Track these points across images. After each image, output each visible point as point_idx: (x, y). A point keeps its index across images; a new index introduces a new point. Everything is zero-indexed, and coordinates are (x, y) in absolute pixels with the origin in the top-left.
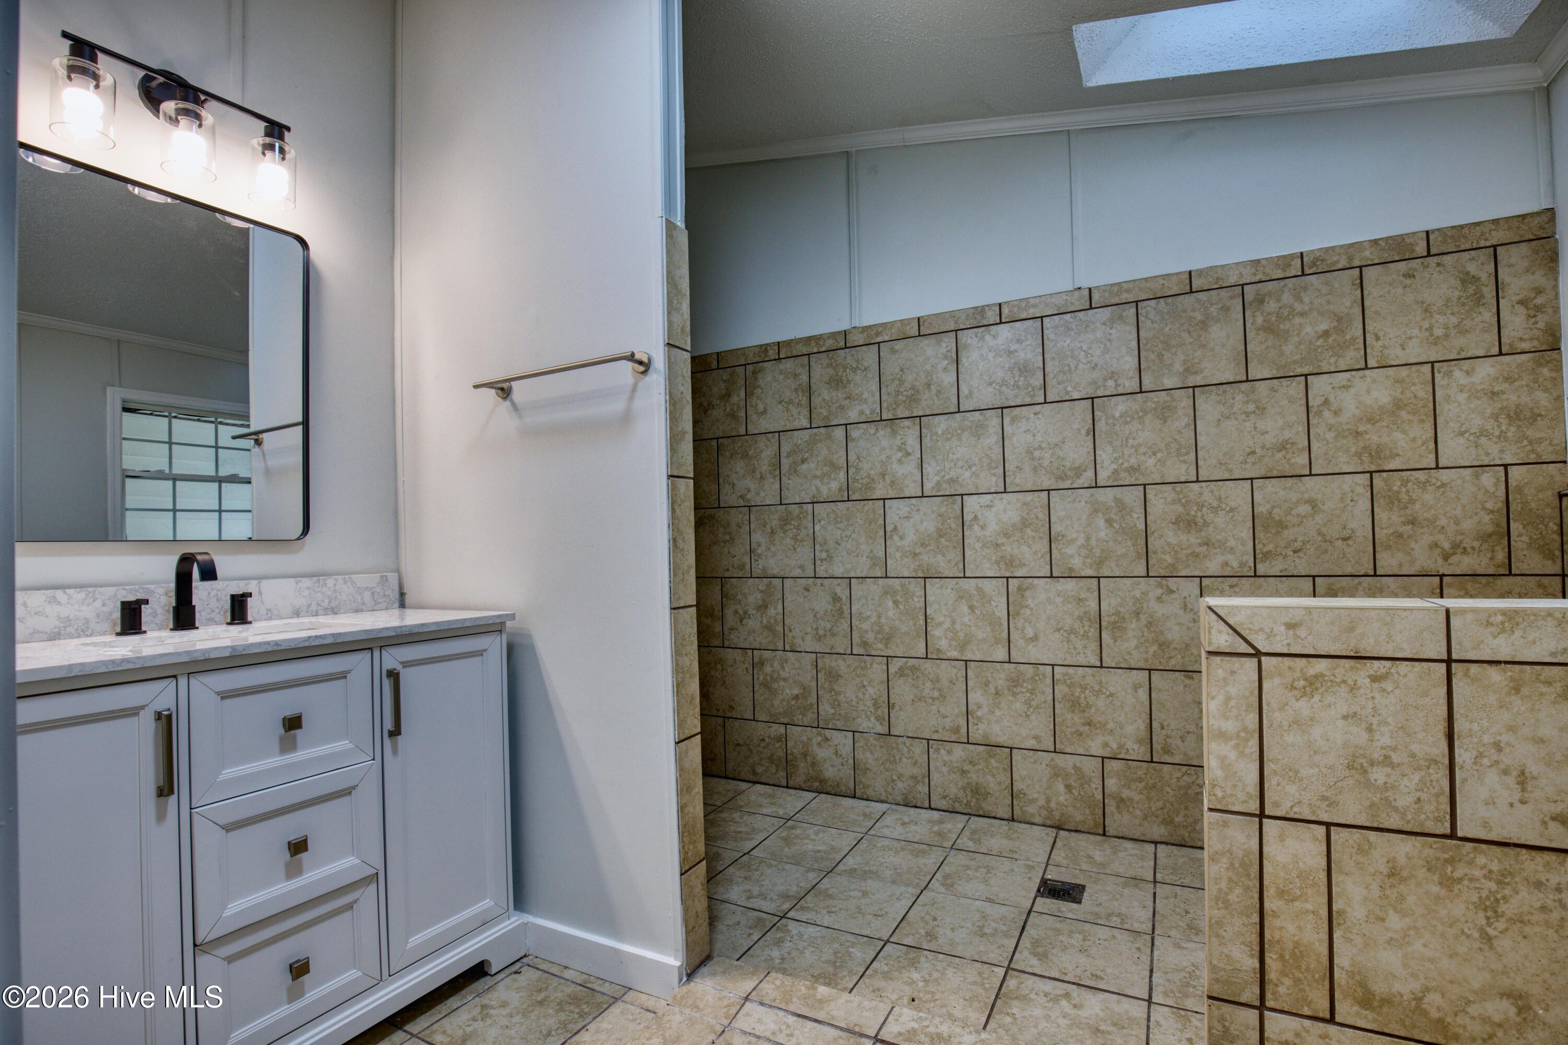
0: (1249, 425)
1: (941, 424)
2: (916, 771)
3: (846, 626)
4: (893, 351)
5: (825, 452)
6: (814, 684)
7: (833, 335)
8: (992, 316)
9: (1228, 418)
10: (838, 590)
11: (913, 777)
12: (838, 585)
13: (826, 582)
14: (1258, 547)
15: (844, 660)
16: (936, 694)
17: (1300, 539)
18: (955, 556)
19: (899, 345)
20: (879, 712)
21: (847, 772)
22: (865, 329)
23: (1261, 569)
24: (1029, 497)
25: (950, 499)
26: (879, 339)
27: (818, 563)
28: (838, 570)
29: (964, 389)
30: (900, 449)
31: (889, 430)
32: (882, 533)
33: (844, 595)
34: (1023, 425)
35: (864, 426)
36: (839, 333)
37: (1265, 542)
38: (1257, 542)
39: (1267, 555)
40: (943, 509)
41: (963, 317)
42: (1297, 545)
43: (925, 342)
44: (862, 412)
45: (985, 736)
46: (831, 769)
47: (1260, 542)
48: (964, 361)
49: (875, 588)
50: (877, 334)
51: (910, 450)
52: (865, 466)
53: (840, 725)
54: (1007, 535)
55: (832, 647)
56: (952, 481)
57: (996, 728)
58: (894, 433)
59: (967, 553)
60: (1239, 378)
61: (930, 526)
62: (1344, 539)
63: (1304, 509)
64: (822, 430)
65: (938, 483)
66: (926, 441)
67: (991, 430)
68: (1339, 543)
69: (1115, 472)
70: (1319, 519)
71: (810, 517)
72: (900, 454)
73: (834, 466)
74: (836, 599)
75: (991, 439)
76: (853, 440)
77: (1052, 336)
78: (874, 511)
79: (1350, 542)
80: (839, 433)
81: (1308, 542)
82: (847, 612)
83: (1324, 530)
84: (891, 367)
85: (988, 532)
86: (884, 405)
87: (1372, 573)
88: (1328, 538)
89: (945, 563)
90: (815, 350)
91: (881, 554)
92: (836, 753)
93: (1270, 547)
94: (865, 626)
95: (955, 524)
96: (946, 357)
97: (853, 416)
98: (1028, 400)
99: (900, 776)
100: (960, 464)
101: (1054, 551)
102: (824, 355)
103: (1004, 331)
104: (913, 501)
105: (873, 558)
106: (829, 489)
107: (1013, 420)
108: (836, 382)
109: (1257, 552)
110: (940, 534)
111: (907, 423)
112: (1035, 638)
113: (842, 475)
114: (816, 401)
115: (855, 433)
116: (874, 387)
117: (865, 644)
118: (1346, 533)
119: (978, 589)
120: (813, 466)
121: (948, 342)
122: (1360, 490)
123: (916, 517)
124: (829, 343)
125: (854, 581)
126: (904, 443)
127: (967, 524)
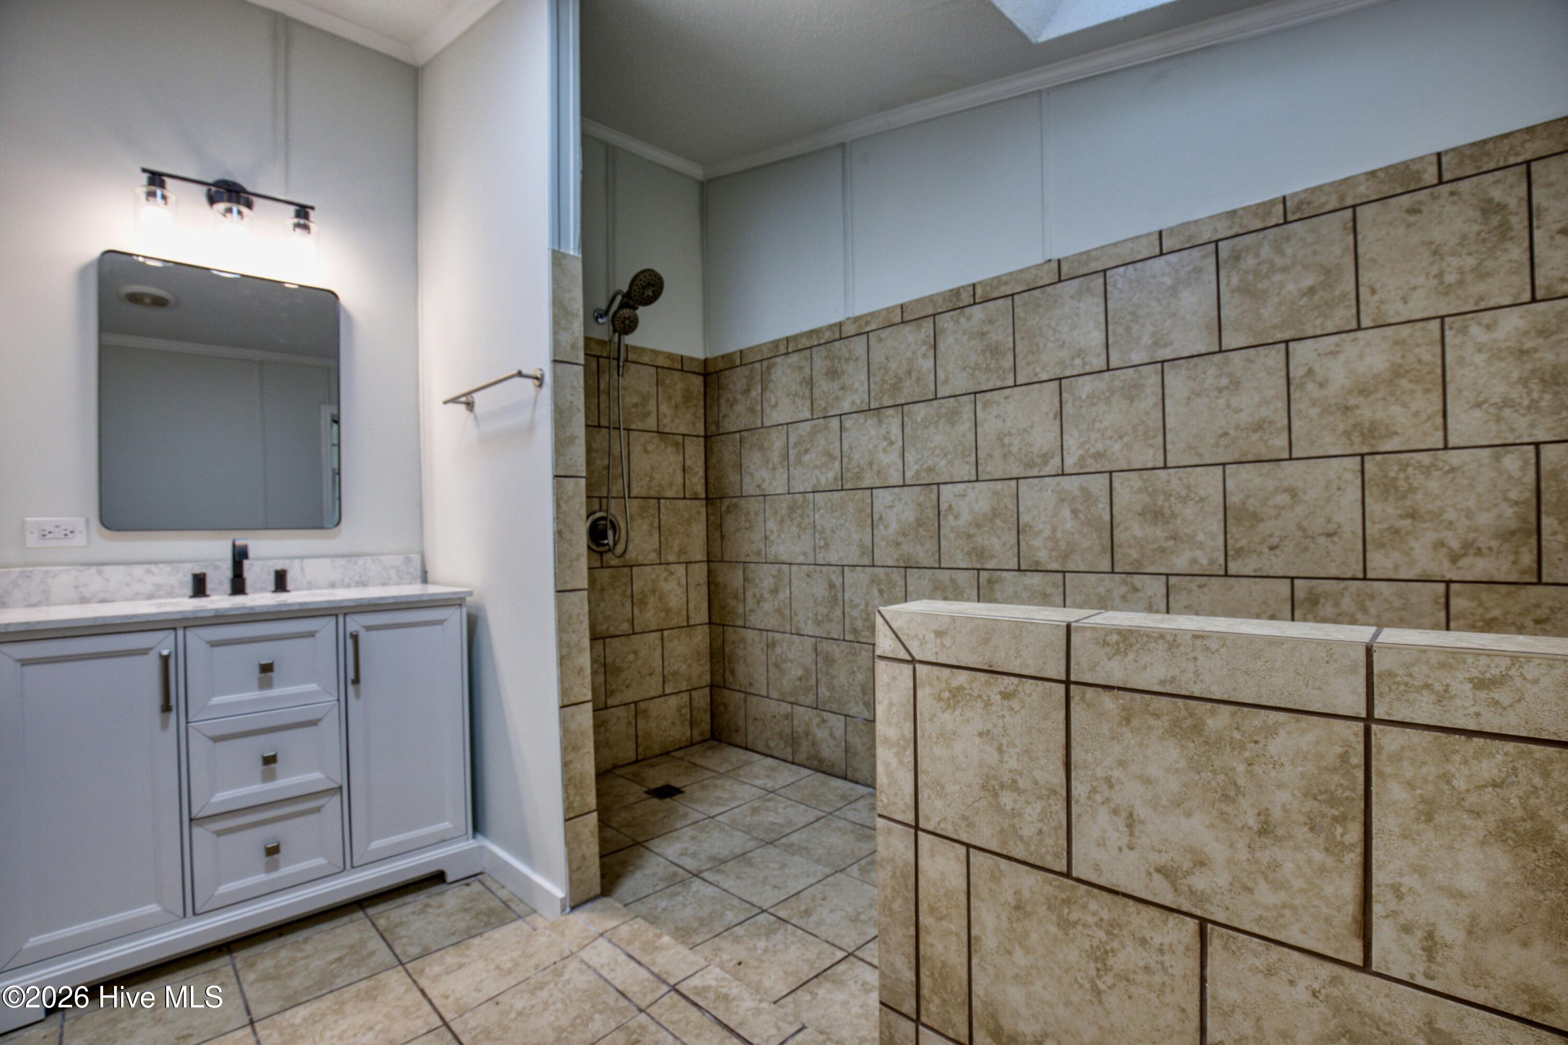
0: (1221, 402)
1: (921, 412)
3: (838, 612)
4: (880, 340)
5: (823, 442)
6: (814, 667)
7: (831, 327)
8: (966, 298)
9: (1199, 395)
10: (833, 577)
12: (834, 572)
13: (824, 569)
14: (1230, 542)
15: (838, 645)
17: (1277, 533)
18: (931, 545)
19: (884, 334)
20: (866, 698)
21: (840, 754)
22: (857, 319)
23: (1233, 568)
24: (999, 486)
25: (928, 488)
26: (867, 329)
27: (818, 550)
28: (833, 558)
29: (941, 375)
30: (885, 438)
31: (875, 419)
32: (869, 521)
33: (838, 582)
34: (994, 410)
35: (855, 416)
36: (835, 325)
37: (1237, 536)
38: (1228, 536)
39: (1239, 552)
40: (922, 498)
41: (940, 300)
42: (1274, 541)
43: (907, 329)
44: (853, 403)
46: (827, 750)
47: (1232, 537)
48: (941, 347)
49: (863, 576)
50: (867, 323)
51: (893, 439)
52: (856, 456)
53: (834, 707)
54: (978, 525)
55: (829, 633)
56: (930, 470)
58: (880, 422)
59: (943, 543)
60: (1211, 349)
61: (909, 516)
62: (1329, 535)
63: (1282, 499)
64: (821, 421)
65: (918, 472)
66: (908, 429)
67: (965, 416)
68: (1322, 540)
69: (1082, 458)
70: (1300, 510)
71: (811, 507)
72: (885, 443)
73: (831, 456)
74: (832, 586)
75: (965, 426)
76: (846, 430)
77: (1022, 315)
78: (863, 500)
79: (1336, 539)
80: (834, 423)
81: (1286, 537)
82: (840, 599)
83: (1305, 524)
84: (878, 356)
85: (961, 522)
86: (872, 395)
87: (1361, 575)
88: (1309, 533)
89: (922, 553)
90: (816, 343)
91: (869, 543)
92: (831, 734)
93: (1243, 543)
94: (855, 613)
95: (931, 513)
96: (925, 343)
97: (846, 406)
98: (999, 384)
100: (937, 452)
101: (1022, 543)
102: (822, 348)
103: (978, 312)
104: (896, 490)
105: (861, 546)
106: (827, 479)
107: (986, 405)
108: (833, 373)
109: (1229, 548)
110: (919, 523)
111: (891, 411)
113: (837, 464)
114: (817, 392)
115: (848, 423)
116: (864, 377)
117: (855, 631)
118: (1331, 528)
119: (952, 580)
120: (814, 456)
121: (927, 328)
122: (1348, 476)
123: (899, 507)
124: (827, 336)
125: (846, 569)
126: (888, 433)
127: (942, 513)
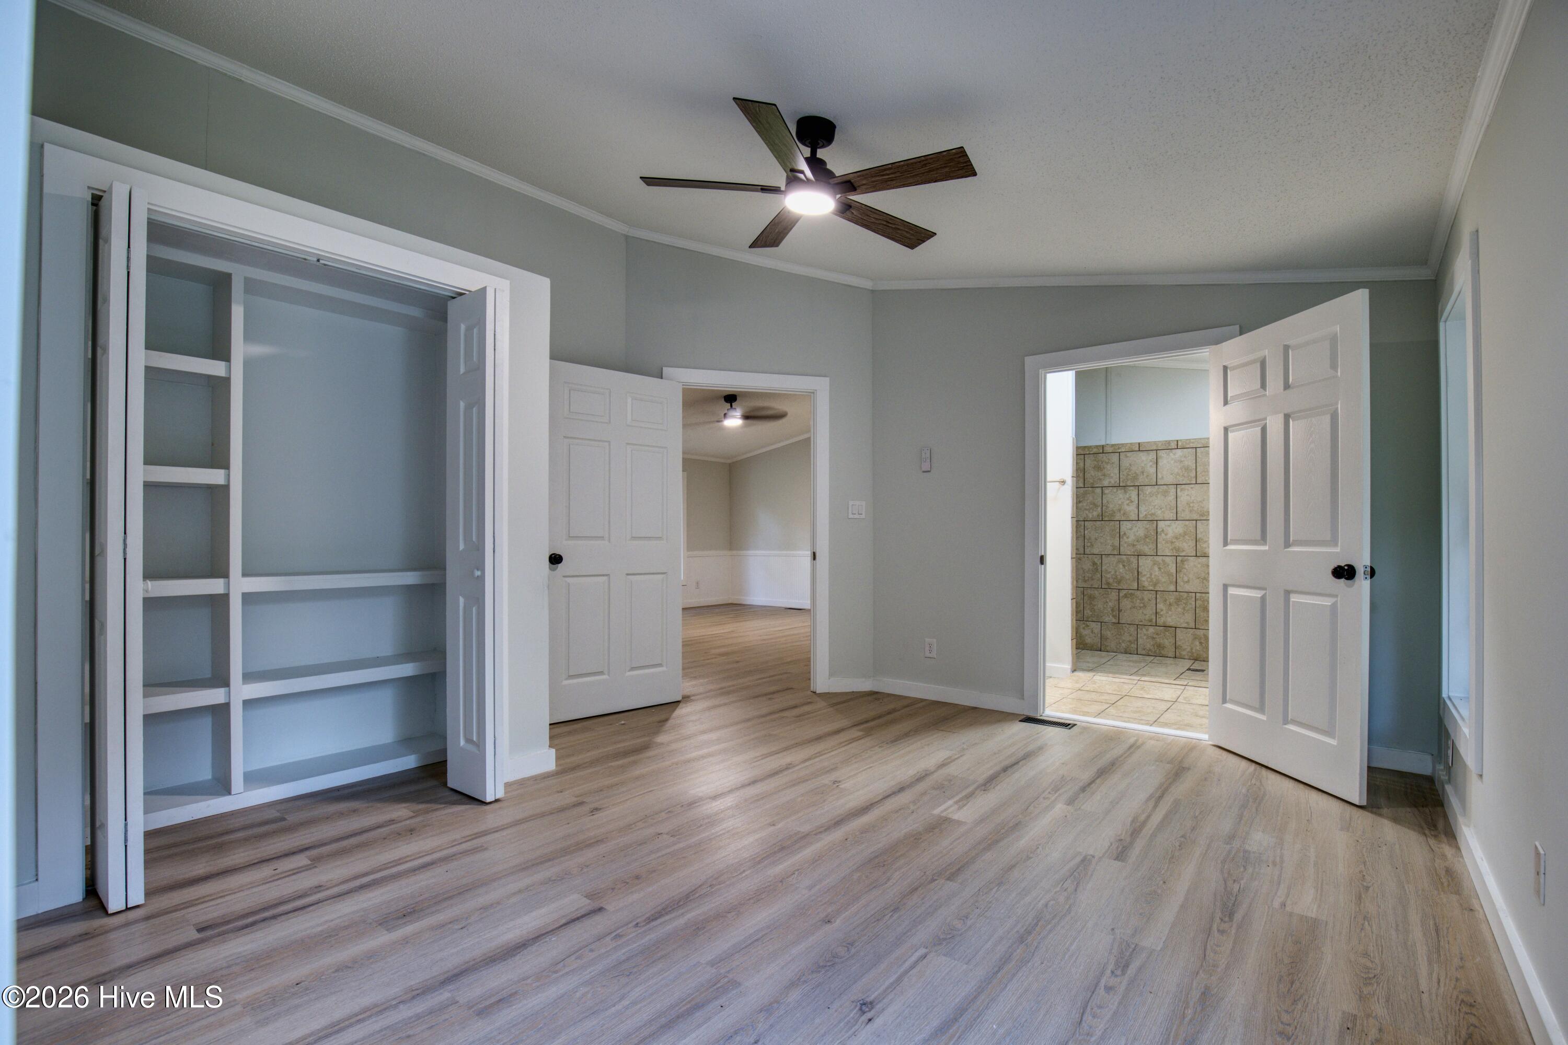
1: (1148, 490)
2: (1131, 638)
3: (1099, 576)
4: (1127, 457)
5: (1091, 498)
6: (1082, 601)
7: (1097, 447)
8: (1173, 445)
10: (1096, 560)
11: (1130, 641)
12: (1096, 558)
13: (1090, 556)
15: (1098, 591)
16: (1142, 605)
18: (1153, 546)
19: (1129, 454)
20: (1114, 613)
21: (1097, 640)
22: (1113, 445)
24: (1187, 523)
25: (1151, 522)
26: (1120, 451)
27: (1086, 547)
28: (1096, 551)
29: (1160, 476)
30: (1128, 499)
31: (1123, 491)
32: (1118, 535)
33: (1099, 563)
34: (1186, 493)
35: (1111, 488)
36: (1100, 446)
40: (1148, 526)
41: (1160, 445)
43: (1141, 454)
44: (1110, 482)
45: (1164, 622)
46: (1089, 639)
48: (1160, 464)
49: (1114, 560)
50: (1119, 448)
51: (1133, 500)
52: (1111, 506)
53: (1094, 619)
54: (1177, 538)
55: (1092, 585)
56: (1152, 514)
57: (1169, 619)
58: (1125, 492)
59: (1158, 545)
61: (1141, 533)
64: (1090, 489)
65: (1146, 515)
66: (1140, 496)
67: (1171, 494)
71: (1083, 527)
72: (1128, 502)
73: (1096, 505)
74: (1094, 564)
75: (1172, 497)
76: (1105, 494)
77: (1200, 456)
78: (1114, 526)
80: (1099, 491)
82: (1100, 570)
84: (1125, 463)
85: (1169, 536)
86: (1121, 480)
89: (1146, 549)
90: (1088, 453)
91: (1118, 545)
92: (1092, 632)
94: (1108, 576)
95: (1153, 533)
96: (1151, 461)
97: (1106, 483)
98: (1189, 482)
99: (1123, 641)
100: (1156, 507)
101: (1198, 546)
102: (1092, 455)
103: (1179, 452)
104: (1134, 522)
105: (1113, 546)
106: (1093, 515)
107: (1182, 490)
108: (1098, 468)
110: (1146, 537)
111: (1132, 488)
112: (1188, 582)
113: (1099, 509)
114: (1087, 475)
115: (1106, 491)
116: (1117, 471)
117: (1108, 584)
119: (1163, 561)
120: (1085, 504)
121: (1152, 455)
123: (1135, 529)
124: (1095, 450)
125: (1103, 556)
126: (1130, 497)
127: (1158, 533)
